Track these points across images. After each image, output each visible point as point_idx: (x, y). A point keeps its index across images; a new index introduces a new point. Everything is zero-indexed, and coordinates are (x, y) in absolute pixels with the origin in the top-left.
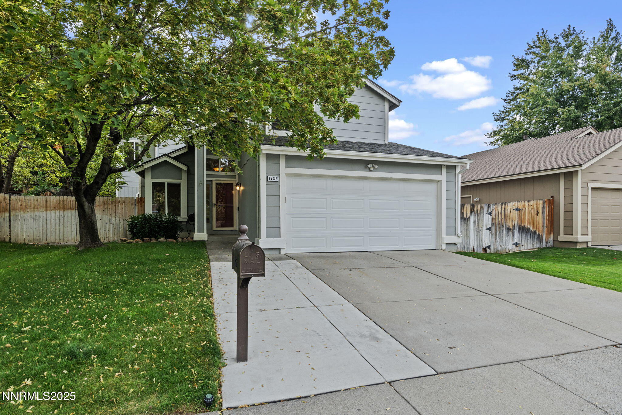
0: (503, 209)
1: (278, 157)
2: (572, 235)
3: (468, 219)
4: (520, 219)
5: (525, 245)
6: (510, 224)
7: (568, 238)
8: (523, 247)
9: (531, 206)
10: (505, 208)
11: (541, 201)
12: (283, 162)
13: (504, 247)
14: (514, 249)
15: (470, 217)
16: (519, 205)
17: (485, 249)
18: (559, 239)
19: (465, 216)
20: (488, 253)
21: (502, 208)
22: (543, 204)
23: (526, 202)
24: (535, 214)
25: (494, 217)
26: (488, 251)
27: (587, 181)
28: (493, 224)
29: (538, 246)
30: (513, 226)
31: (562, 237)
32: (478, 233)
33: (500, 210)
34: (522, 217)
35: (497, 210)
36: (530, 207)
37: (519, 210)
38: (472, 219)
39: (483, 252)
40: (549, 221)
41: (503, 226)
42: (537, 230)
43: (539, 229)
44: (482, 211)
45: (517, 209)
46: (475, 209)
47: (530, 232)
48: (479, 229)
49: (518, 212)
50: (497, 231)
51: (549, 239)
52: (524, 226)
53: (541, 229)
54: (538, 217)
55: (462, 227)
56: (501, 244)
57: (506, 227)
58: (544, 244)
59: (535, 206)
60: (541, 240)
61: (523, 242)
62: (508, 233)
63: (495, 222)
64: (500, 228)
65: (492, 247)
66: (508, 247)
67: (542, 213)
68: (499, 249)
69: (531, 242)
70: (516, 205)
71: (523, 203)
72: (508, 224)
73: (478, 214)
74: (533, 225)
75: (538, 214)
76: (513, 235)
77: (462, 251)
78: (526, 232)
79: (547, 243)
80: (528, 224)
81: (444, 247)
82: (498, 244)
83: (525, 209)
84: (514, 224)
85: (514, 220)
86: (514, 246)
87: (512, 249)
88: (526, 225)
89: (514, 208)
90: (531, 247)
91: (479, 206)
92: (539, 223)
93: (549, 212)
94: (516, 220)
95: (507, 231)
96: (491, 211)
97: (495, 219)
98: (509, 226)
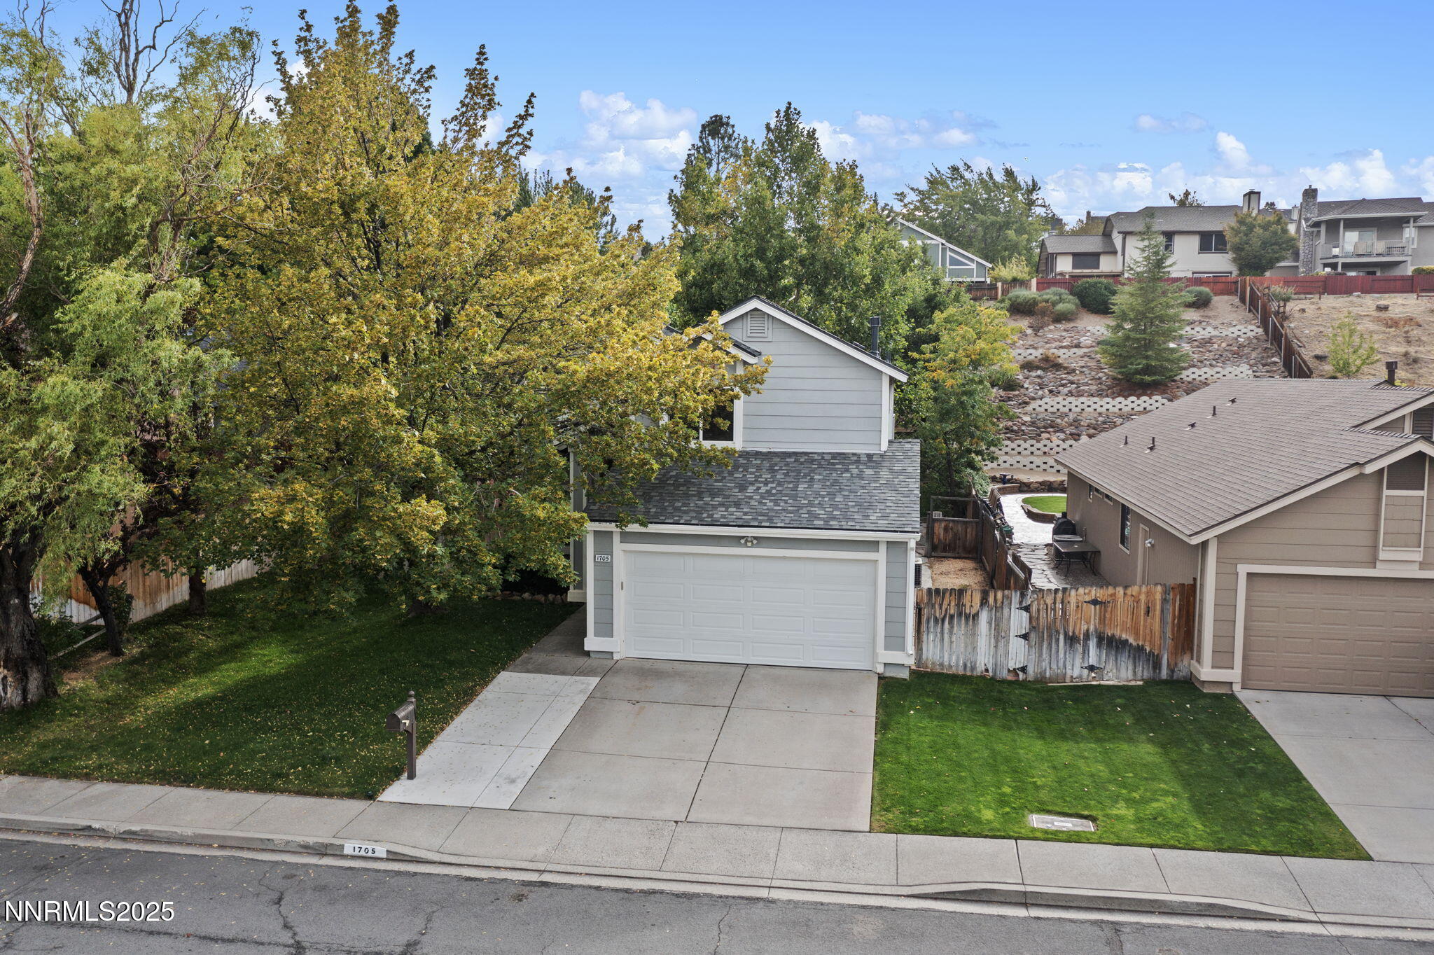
0: (1059, 601)
1: (610, 534)
2: (1200, 663)
3: (974, 617)
4: (1103, 620)
5: (1115, 673)
6: (1077, 629)
7: (1196, 669)
8: (1110, 676)
9: (1132, 596)
10: (1062, 599)
11: (1159, 589)
12: (616, 538)
13: (1059, 673)
14: (1085, 678)
15: (978, 613)
16: (1102, 594)
17: (1015, 672)
18: (1191, 668)
19: (968, 612)
20: (1021, 679)
21: (1054, 599)
22: (1166, 593)
23: (1120, 591)
24: (1142, 612)
25: (1034, 614)
26: (1022, 677)
27: (1235, 561)
28: (1033, 629)
29: (1148, 676)
30: (1084, 634)
31: (1193, 664)
32: (997, 644)
33: (1050, 602)
34: (1108, 617)
35: (1043, 602)
36: (1129, 599)
37: (1100, 603)
38: (984, 616)
39: (1010, 677)
40: (1179, 628)
41: (1058, 632)
42: (1147, 643)
43: (1151, 641)
44: (1006, 603)
45: (1095, 602)
46: (991, 600)
47: (1127, 648)
48: (999, 634)
49: (1098, 607)
50: (1043, 641)
51: (1180, 664)
52: (1113, 635)
53: (1157, 642)
54: (1149, 619)
55: (960, 629)
56: (1054, 666)
57: (1066, 634)
58: (1164, 673)
59: (1143, 598)
60: (1157, 665)
61: (1110, 665)
62: (1071, 646)
63: (1038, 624)
64: (1050, 636)
65: (1031, 670)
66: (1069, 672)
67: (1162, 611)
68: (1048, 675)
69: (1131, 667)
70: (1093, 592)
71: (1110, 590)
72: (1071, 629)
73: (998, 608)
74: (1137, 635)
75: (1148, 612)
76: (1086, 650)
77: (961, 672)
78: (1117, 648)
79: (1173, 671)
80: (1121, 631)
81: (880, 669)
82: (1045, 664)
83: (1115, 601)
84: (1088, 630)
85: (1088, 623)
86: (1086, 672)
87: (1080, 677)
88: (1117, 633)
89: (1087, 598)
90: (1130, 676)
91: (999, 594)
92: (1151, 630)
93: (1180, 610)
94: (1092, 622)
95: (1068, 641)
96: (1029, 603)
97: (1038, 618)
98: (1074, 632)
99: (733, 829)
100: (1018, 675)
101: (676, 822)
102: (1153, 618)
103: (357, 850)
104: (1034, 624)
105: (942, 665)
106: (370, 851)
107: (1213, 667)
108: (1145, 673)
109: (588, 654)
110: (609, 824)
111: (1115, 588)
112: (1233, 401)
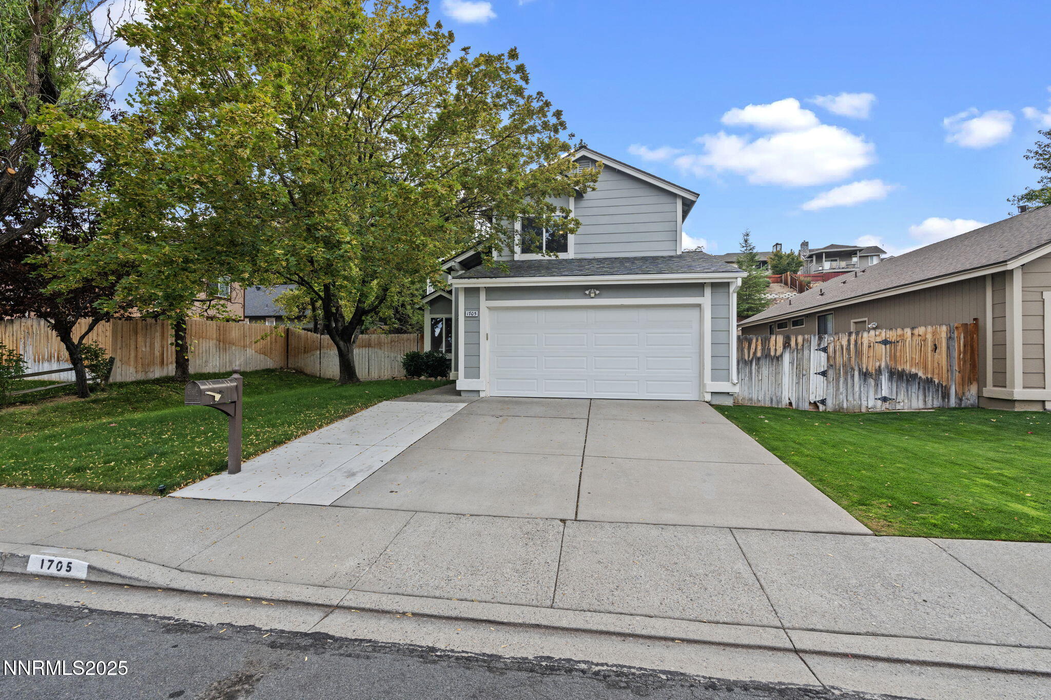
0: (852, 342)
1: (477, 290)
2: (1005, 387)
3: (778, 358)
4: (894, 357)
5: (906, 401)
6: (870, 365)
7: (999, 393)
8: (902, 404)
9: (919, 335)
10: (856, 341)
11: (944, 328)
12: (483, 296)
13: (856, 403)
14: (880, 406)
15: (781, 355)
16: (892, 335)
17: (815, 404)
18: (986, 394)
19: (772, 353)
20: (821, 410)
21: (849, 341)
22: (950, 331)
23: (908, 331)
24: (930, 349)
25: (831, 354)
26: (821, 408)
27: (1041, 289)
28: (830, 366)
29: (937, 404)
30: (876, 370)
31: (990, 391)
32: (799, 379)
33: (845, 343)
34: (898, 354)
35: (838, 344)
36: (916, 338)
37: (891, 343)
38: (787, 358)
39: (811, 409)
40: (965, 362)
41: (853, 369)
42: (936, 376)
43: (939, 374)
44: (806, 345)
45: (885, 342)
46: (793, 343)
47: (917, 381)
48: (801, 373)
49: (888, 346)
50: (840, 377)
51: (967, 394)
52: (903, 370)
53: (945, 376)
54: (936, 355)
55: (766, 370)
56: (850, 398)
57: (860, 370)
58: (953, 402)
59: (929, 337)
60: (946, 395)
61: (901, 397)
62: (865, 380)
63: (835, 363)
64: (846, 373)
65: (830, 403)
66: (864, 403)
67: (948, 348)
68: (845, 406)
69: (921, 397)
70: (883, 334)
71: (899, 331)
72: (864, 366)
73: (799, 350)
74: (925, 368)
75: (936, 349)
76: (878, 385)
77: (768, 404)
78: (908, 381)
79: (961, 400)
80: (911, 366)
81: (708, 397)
82: (842, 397)
83: (904, 341)
84: (880, 367)
85: (880, 360)
86: (879, 402)
87: (874, 407)
88: (907, 368)
89: (879, 339)
90: (921, 405)
91: (800, 339)
92: (939, 364)
93: (965, 346)
94: (884, 359)
95: (862, 377)
96: (826, 345)
97: (835, 358)
98: (867, 369)
99: (655, 532)
100: (818, 407)
101: (563, 521)
102: (940, 354)
103: (47, 564)
104: (832, 362)
105: (751, 399)
106: (65, 567)
107: (1024, 388)
108: (935, 402)
109: (459, 393)
110: (466, 525)
111: (903, 329)
112: (863, 271)
